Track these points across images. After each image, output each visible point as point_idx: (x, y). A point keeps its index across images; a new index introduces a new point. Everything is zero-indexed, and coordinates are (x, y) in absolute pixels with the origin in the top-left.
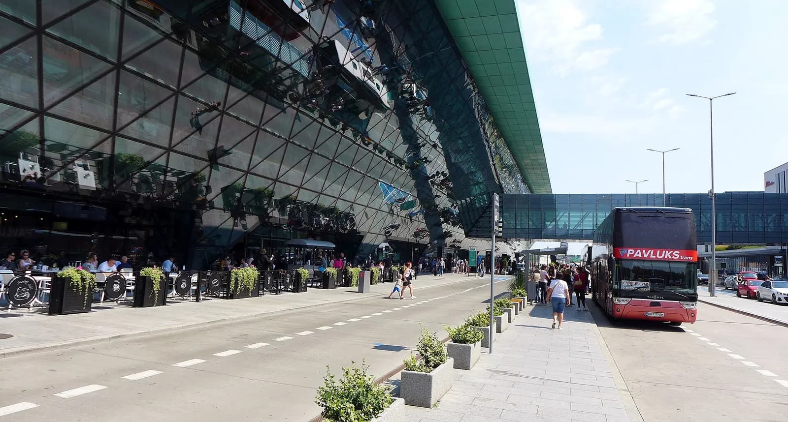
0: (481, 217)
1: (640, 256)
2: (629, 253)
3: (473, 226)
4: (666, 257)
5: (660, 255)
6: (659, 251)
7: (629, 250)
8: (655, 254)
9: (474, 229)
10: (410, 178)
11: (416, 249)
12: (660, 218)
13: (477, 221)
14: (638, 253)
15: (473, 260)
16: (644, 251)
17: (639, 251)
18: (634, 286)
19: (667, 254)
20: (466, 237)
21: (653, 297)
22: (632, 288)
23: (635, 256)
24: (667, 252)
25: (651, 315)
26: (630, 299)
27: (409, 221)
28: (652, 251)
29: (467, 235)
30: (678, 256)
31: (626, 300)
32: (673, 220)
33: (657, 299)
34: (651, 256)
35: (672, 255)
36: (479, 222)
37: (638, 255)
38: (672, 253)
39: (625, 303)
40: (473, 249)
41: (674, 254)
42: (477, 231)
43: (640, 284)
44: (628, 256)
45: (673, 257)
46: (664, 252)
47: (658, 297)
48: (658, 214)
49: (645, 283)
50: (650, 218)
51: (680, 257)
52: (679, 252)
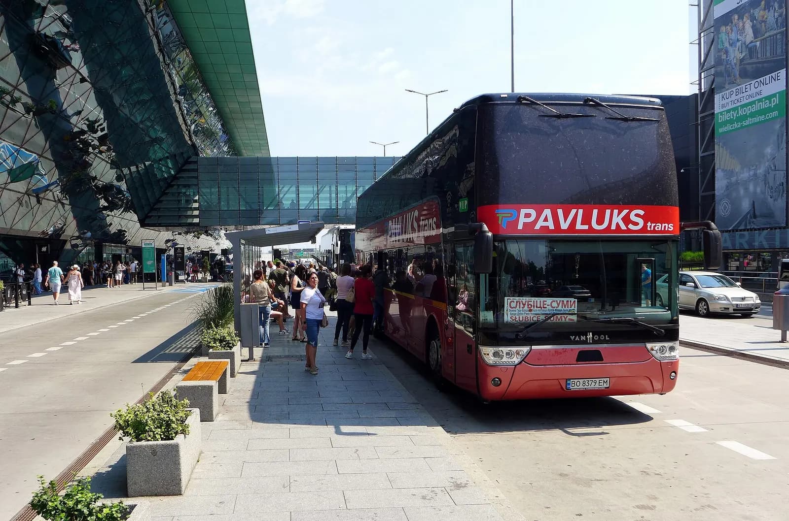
0: (164, 194)
1: (552, 227)
2: (522, 220)
3: (152, 209)
4: (613, 227)
5: (600, 221)
6: (595, 212)
7: (523, 212)
8: (587, 220)
9: (153, 213)
10: (33, 130)
11: (44, 249)
12: (593, 121)
13: (159, 201)
14: (546, 220)
15: (149, 263)
16: (560, 212)
17: (547, 212)
18: (536, 310)
19: (615, 219)
20: (141, 227)
21: (583, 338)
22: (531, 317)
23: (537, 227)
24: (616, 212)
25: (578, 385)
26: (525, 349)
27: (33, 200)
28: (581, 211)
29: (143, 224)
30: (641, 221)
31: (518, 353)
32: (624, 125)
33: (594, 342)
34: (579, 226)
35: (627, 220)
36: (161, 202)
37: (545, 224)
38: (628, 214)
39: (516, 360)
40: (148, 244)
41: (632, 217)
42: (159, 217)
43: (551, 304)
44: (520, 227)
45: (631, 227)
46: (608, 212)
47: (596, 338)
48: (589, 111)
49: (565, 300)
50: (570, 120)
51: (645, 226)
52: (642, 212)
